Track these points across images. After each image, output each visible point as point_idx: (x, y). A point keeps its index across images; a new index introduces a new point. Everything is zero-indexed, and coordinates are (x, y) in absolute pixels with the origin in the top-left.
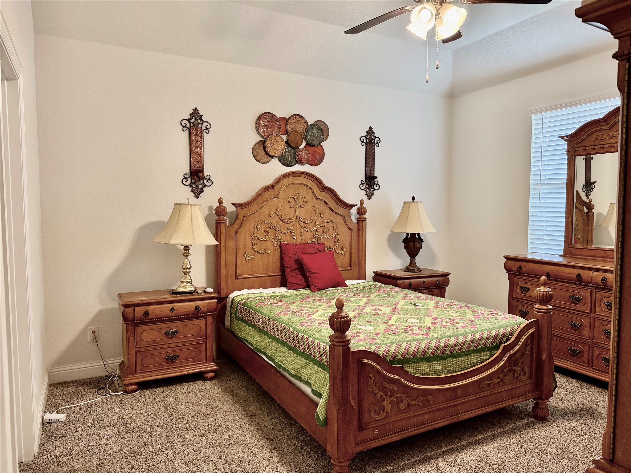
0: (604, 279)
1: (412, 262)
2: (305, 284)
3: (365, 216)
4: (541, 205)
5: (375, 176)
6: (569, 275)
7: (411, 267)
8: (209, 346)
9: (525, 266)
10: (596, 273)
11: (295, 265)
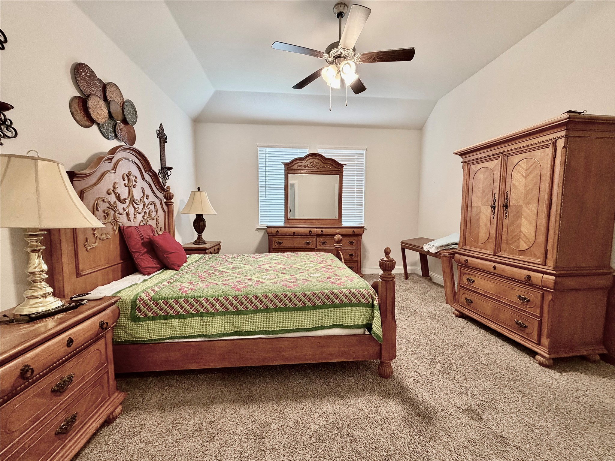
0: (322, 231)
1: (200, 237)
2: (158, 266)
3: (172, 201)
4: (266, 198)
5: (166, 166)
6: (306, 232)
7: (199, 240)
8: (111, 372)
9: (280, 230)
10: (317, 229)
11: (143, 248)
